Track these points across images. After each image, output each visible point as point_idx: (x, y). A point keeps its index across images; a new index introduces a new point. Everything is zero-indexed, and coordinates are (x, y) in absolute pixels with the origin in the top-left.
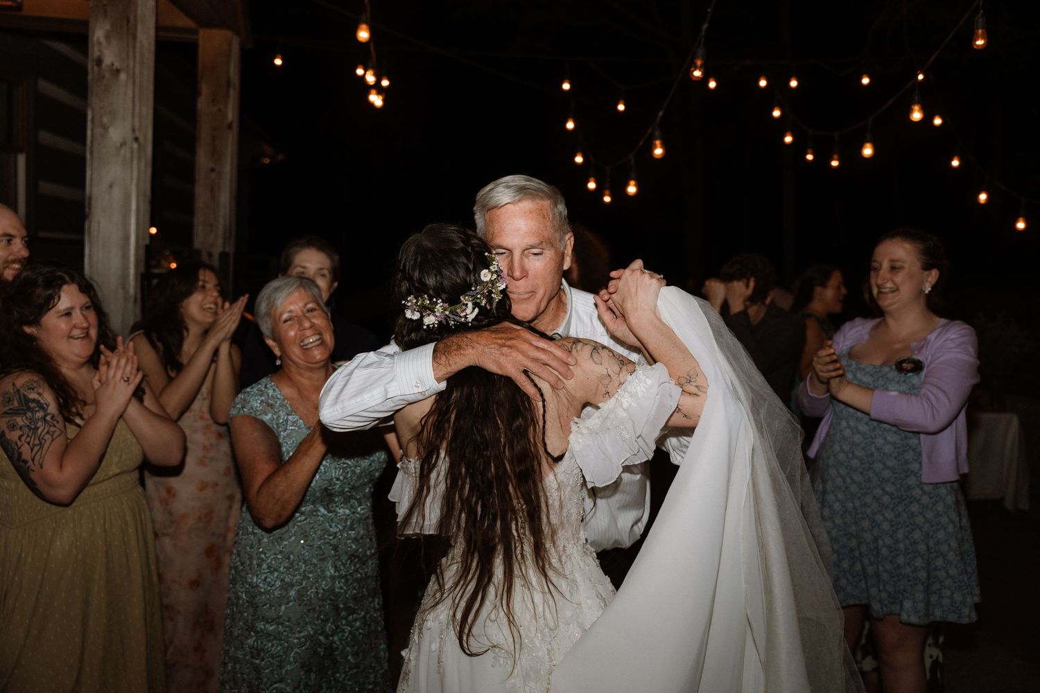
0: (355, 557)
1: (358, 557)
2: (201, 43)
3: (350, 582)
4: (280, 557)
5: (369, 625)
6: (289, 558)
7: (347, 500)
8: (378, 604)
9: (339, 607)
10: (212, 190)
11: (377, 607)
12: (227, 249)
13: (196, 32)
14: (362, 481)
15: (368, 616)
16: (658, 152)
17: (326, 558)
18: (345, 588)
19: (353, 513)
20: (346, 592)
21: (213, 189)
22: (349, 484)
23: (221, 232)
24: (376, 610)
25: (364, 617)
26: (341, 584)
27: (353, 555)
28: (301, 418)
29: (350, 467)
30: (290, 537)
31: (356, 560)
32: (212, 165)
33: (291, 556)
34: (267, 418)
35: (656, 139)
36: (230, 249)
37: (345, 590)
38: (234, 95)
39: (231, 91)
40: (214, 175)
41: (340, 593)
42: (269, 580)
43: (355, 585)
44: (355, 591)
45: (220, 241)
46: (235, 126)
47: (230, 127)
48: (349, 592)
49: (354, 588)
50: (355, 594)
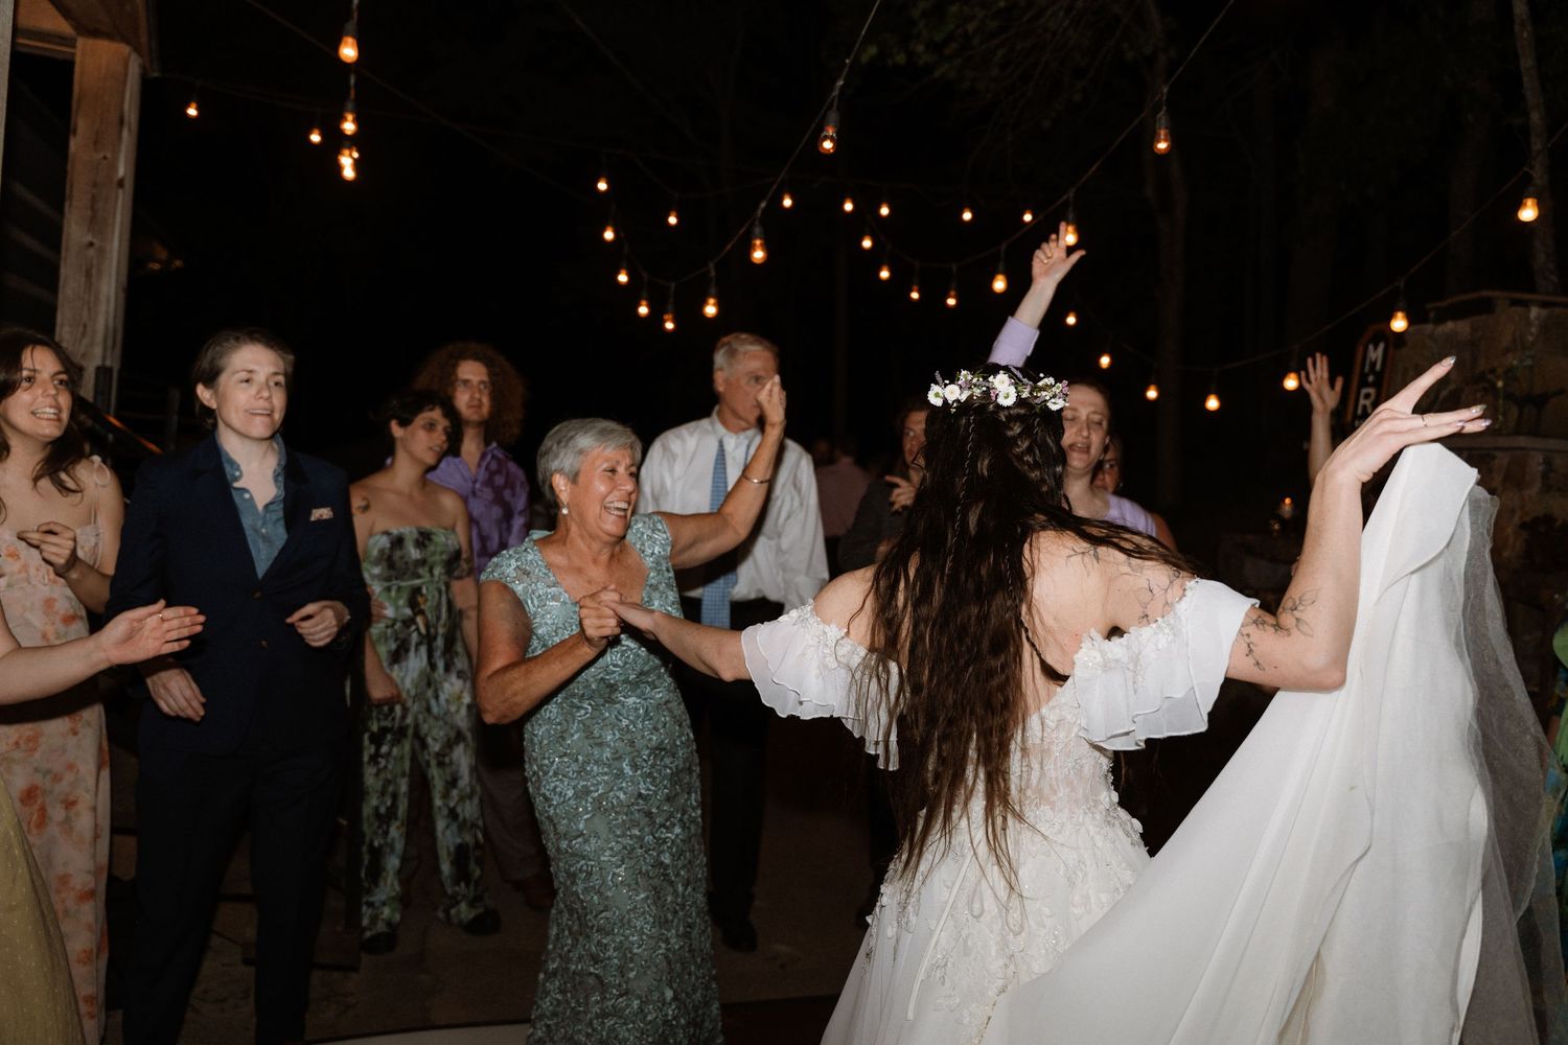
0: (661, 750)
1: (665, 749)
2: (78, 59)
3: (658, 781)
4: (566, 760)
5: (689, 828)
6: (577, 760)
7: (634, 686)
8: (696, 801)
9: (652, 813)
10: (88, 274)
11: (694, 803)
12: (108, 363)
13: (71, 43)
14: (651, 663)
15: (686, 816)
16: (758, 255)
17: (620, 757)
18: (653, 788)
19: (645, 699)
20: (656, 793)
21: (90, 274)
22: (633, 670)
23: (100, 337)
24: (694, 809)
25: (681, 820)
26: (648, 784)
27: (657, 748)
28: (566, 592)
29: (631, 650)
30: (572, 735)
31: (663, 753)
32: (89, 238)
33: (580, 758)
34: (519, 588)
35: (755, 239)
36: (114, 362)
37: (654, 791)
38: (128, 139)
39: (125, 133)
40: (91, 252)
41: (648, 795)
42: (558, 790)
43: (665, 782)
44: (666, 791)
45: (98, 351)
46: (129, 184)
47: (121, 184)
48: (660, 793)
49: (665, 787)
50: (667, 794)
